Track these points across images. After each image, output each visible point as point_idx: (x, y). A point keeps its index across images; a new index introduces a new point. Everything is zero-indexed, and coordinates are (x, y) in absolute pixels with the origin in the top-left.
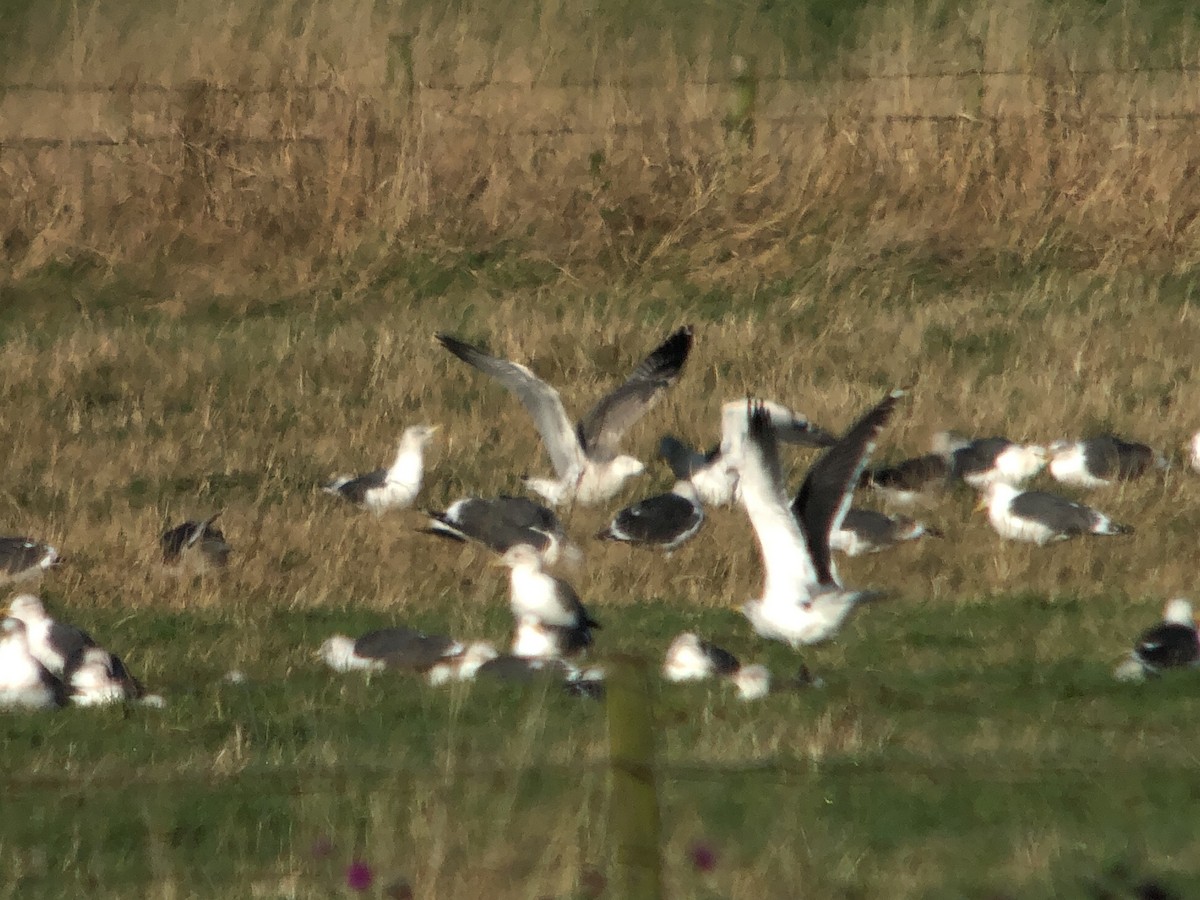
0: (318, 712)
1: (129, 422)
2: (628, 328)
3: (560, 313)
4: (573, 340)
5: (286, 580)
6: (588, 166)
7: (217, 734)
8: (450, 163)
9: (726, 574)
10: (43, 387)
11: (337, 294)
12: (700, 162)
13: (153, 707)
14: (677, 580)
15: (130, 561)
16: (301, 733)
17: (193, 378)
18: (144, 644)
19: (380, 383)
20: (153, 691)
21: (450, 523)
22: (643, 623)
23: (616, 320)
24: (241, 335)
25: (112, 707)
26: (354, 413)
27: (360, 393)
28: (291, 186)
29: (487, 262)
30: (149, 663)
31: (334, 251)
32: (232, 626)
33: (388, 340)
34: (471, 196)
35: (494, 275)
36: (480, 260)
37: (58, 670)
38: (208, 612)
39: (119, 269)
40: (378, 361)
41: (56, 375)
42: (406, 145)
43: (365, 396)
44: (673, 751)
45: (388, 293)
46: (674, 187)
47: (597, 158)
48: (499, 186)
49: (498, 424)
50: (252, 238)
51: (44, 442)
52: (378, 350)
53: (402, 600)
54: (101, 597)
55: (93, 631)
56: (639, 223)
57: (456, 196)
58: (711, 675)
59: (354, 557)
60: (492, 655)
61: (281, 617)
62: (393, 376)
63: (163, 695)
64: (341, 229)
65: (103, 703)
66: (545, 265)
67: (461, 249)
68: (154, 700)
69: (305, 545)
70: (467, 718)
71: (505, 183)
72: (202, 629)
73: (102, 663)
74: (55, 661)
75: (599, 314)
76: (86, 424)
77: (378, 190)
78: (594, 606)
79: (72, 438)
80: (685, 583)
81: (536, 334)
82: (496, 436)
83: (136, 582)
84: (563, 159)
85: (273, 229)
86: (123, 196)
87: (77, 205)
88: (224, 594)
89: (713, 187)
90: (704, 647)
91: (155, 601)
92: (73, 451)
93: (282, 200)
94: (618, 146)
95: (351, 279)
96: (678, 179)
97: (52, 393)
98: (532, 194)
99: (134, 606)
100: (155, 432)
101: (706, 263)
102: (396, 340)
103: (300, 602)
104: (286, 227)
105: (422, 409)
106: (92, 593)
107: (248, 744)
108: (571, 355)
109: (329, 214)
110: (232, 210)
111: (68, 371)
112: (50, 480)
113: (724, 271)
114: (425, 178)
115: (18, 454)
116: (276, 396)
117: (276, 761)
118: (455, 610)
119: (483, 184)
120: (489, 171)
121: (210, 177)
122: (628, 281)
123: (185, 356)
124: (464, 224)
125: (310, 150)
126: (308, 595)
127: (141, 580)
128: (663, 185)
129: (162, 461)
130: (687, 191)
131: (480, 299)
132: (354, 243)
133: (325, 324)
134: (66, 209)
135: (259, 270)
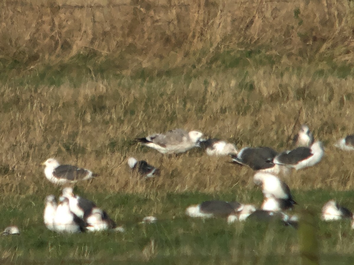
0: (184, 234)
1: (111, 118)
2: (310, 80)
3: (282, 75)
4: (287, 85)
5: (172, 182)
6: (293, 14)
7: (144, 243)
8: (239, 13)
9: (349, 177)
10: (76, 103)
11: (194, 67)
12: (338, 14)
13: (119, 232)
14: (328, 180)
15: (110, 173)
16: (177, 242)
17: (135, 99)
18: (115, 206)
19: (210, 103)
20: (119, 225)
21: (238, 159)
22: (314, 197)
23: (305, 77)
24: (154, 84)
25: (103, 232)
26: (199, 115)
27: (202, 107)
28: (176, 22)
29: (253, 54)
30: (117, 214)
31: (192, 49)
32: (150, 200)
33: (214, 84)
34: (248, 26)
35: (255, 60)
36: (250, 54)
37: (81, 216)
38: (141, 193)
39: (106, 57)
40: (209, 94)
41: (81, 100)
42: (221, 7)
43: (204, 108)
44: (325, 248)
45: (214, 66)
46: (328, 24)
47: (297, 12)
48: (258, 23)
49: (257, 118)
50: (158, 45)
51: (76, 125)
52: (209, 89)
53: (218, 189)
54: (99, 189)
55: (96, 202)
56: (315, 39)
57: (241, 26)
58: (340, 218)
59: (200, 172)
60: (254, 210)
61: (170, 196)
62: (216, 100)
63: (124, 227)
64: (195, 40)
65: (100, 230)
66: (276, 56)
67: (243, 49)
68: (120, 229)
69: (180, 167)
70: (243, 236)
71: (260, 21)
72: (138, 201)
73: (99, 213)
74: (80, 213)
75: (298, 75)
76: (93, 119)
77: (209, 24)
78: (294, 191)
79: (88, 124)
80: (331, 182)
81: (272, 83)
82: (256, 123)
83: (112, 182)
84: (283, 12)
85: (168, 40)
86: (108, 29)
87: (90, 32)
88: (147, 187)
89: (343, 24)
90: (338, 207)
91: (120, 190)
92: (88, 128)
93: (172, 28)
94: (306, 8)
95: (199, 61)
96: (329, 20)
97: (80, 106)
98: (271, 26)
99: (112, 192)
100: (121, 121)
101: (340, 55)
102: (217, 84)
103: (178, 190)
104: (173, 41)
105: (227, 113)
106: (96, 187)
107: (157, 247)
108: (287, 91)
109: (191, 34)
110: (151, 34)
111: (86, 97)
112: (79, 140)
113: (347, 57)
114: (229, 19)
115: (66, 129)
116: (168, 107)
117: (167, 253)
118: (239, 192)
119: (252, 22)
120: (254, 17)
121: (143, 20)
122: (310, 62)
123: (133, 91)
124: (245, 38)
125: (183, 8)
126: (181, 188)
127: (115, 182)
128: (324, 23)
129: (123, 132)
130: (333, 25)
131: (250, 70)
132: (200, 46)
133: (188, 78)
134: (85, 32)
135: (161, 57)
